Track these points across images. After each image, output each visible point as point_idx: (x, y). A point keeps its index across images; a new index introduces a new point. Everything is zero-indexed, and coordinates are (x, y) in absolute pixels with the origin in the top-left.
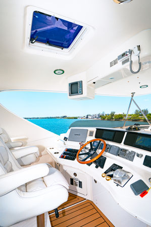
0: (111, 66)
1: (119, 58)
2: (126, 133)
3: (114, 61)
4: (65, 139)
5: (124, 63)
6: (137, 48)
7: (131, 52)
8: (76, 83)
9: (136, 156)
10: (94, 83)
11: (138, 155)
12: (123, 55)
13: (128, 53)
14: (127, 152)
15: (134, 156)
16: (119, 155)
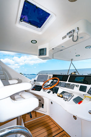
0: (63, 39)
1: (68, 34)
2: (69, 76)
3: (65, 36)
4: (35, 81)
5: (70, 37)
6: (77, 28)
7: (74, 31)
8: (43, 49)
9: (75, 86)
10: (53, 49)
11: (76, 86)
12: (70, 32)
13: (72, 31)
14: (70, 85)
15: (74, 86)
16: (65, 87)
